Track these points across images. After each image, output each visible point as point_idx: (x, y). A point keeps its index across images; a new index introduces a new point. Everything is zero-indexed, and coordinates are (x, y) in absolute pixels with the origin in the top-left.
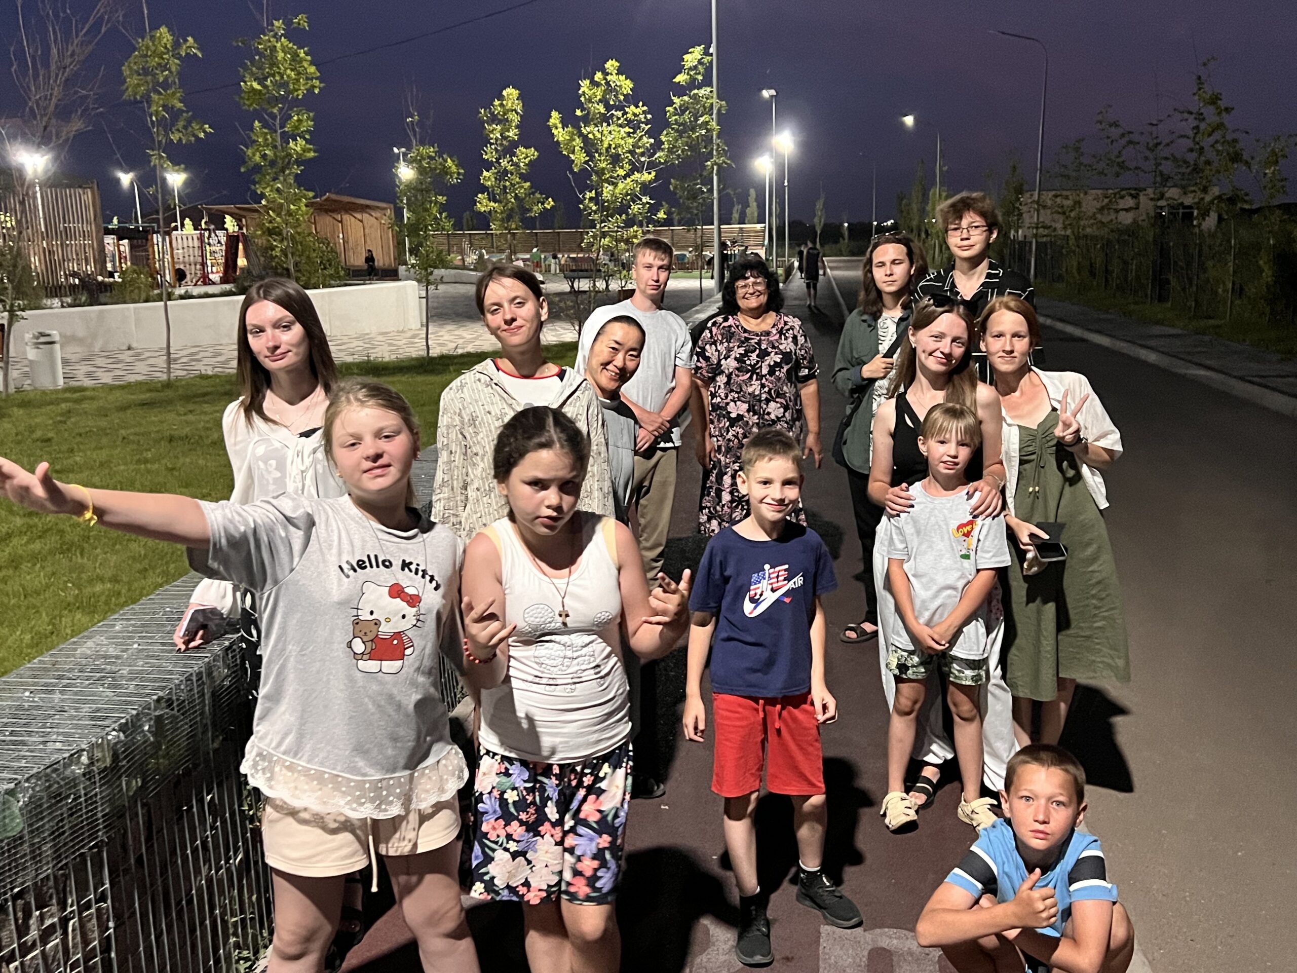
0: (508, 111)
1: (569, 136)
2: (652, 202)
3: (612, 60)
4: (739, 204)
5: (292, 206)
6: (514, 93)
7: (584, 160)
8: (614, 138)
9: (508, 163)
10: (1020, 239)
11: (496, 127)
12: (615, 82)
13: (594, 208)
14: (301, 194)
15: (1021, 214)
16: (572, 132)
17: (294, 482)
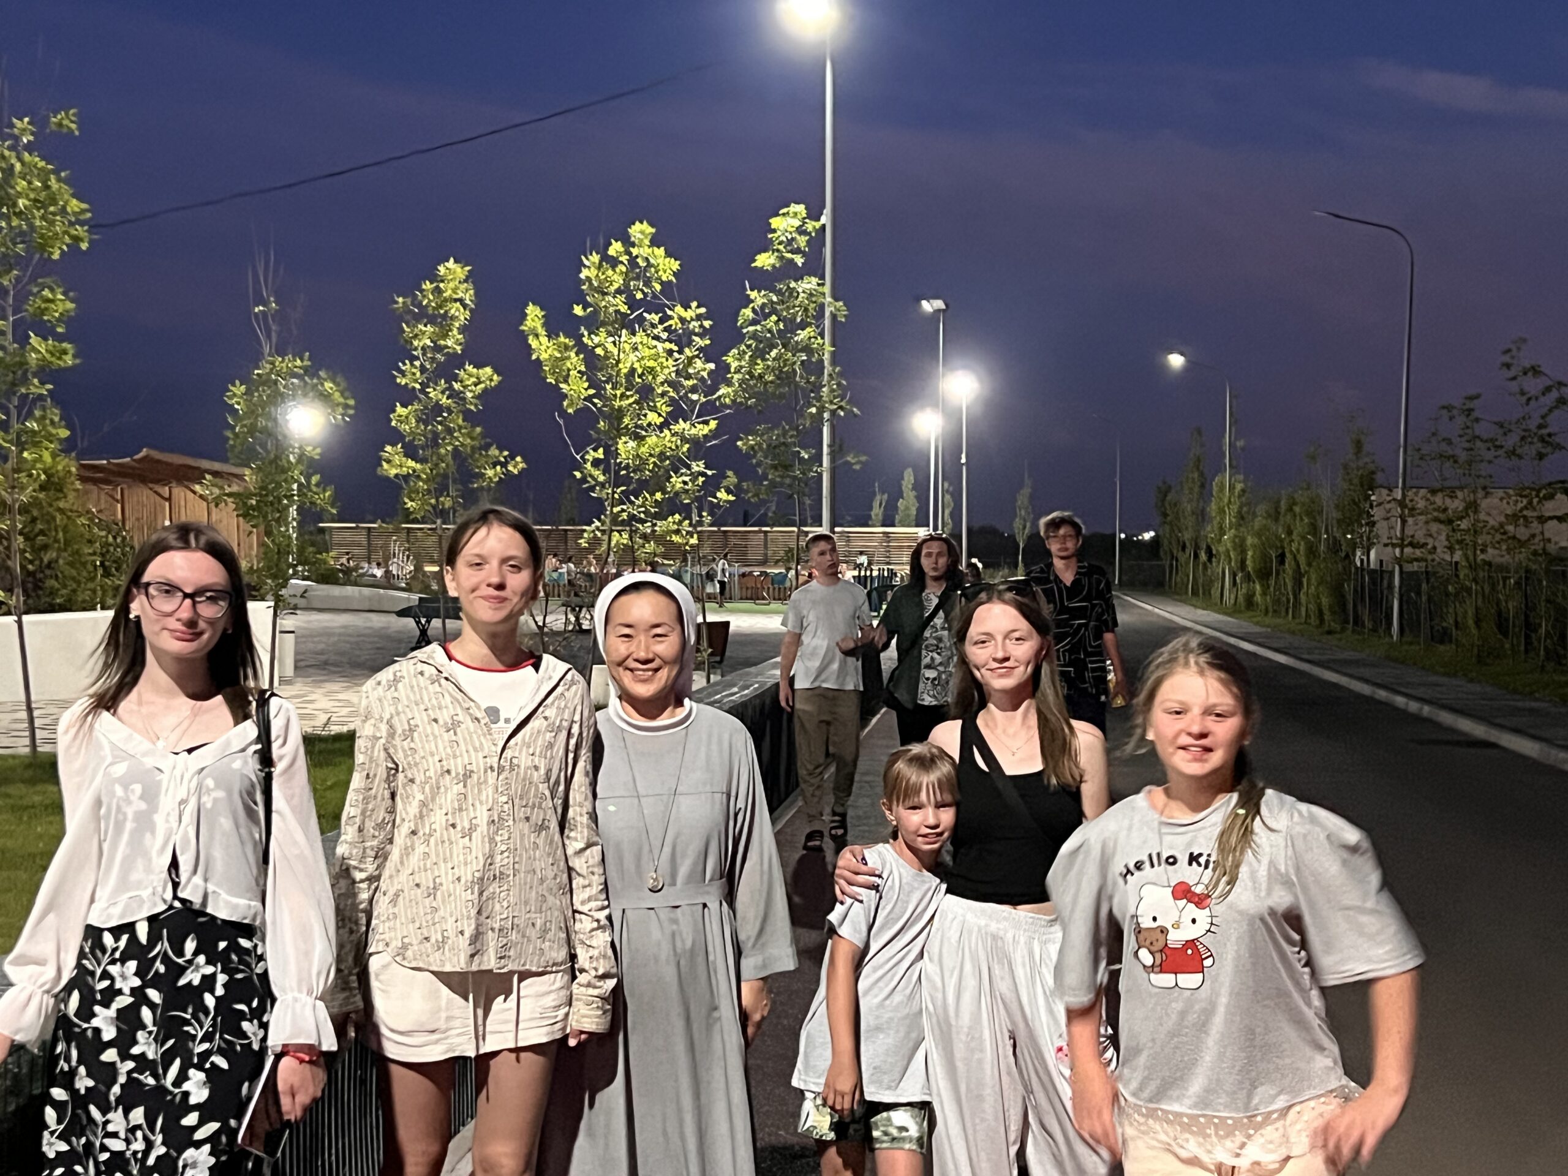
0: (446, 300)
1: (560, 352)
2: (709, 473)
3: (641, 222)
4: (883, 493)
5: (25, 454)
6: (459, 270)
7: (584, 394)
8: (643, 358)
9: (443, 393)
10: (1372, 566)
11: (424, 329)
12: (647, 259)
13: (601, 478)
14: (43, 433)
15: (1373, 524)
16: (565, 345)
17: (167, 821)
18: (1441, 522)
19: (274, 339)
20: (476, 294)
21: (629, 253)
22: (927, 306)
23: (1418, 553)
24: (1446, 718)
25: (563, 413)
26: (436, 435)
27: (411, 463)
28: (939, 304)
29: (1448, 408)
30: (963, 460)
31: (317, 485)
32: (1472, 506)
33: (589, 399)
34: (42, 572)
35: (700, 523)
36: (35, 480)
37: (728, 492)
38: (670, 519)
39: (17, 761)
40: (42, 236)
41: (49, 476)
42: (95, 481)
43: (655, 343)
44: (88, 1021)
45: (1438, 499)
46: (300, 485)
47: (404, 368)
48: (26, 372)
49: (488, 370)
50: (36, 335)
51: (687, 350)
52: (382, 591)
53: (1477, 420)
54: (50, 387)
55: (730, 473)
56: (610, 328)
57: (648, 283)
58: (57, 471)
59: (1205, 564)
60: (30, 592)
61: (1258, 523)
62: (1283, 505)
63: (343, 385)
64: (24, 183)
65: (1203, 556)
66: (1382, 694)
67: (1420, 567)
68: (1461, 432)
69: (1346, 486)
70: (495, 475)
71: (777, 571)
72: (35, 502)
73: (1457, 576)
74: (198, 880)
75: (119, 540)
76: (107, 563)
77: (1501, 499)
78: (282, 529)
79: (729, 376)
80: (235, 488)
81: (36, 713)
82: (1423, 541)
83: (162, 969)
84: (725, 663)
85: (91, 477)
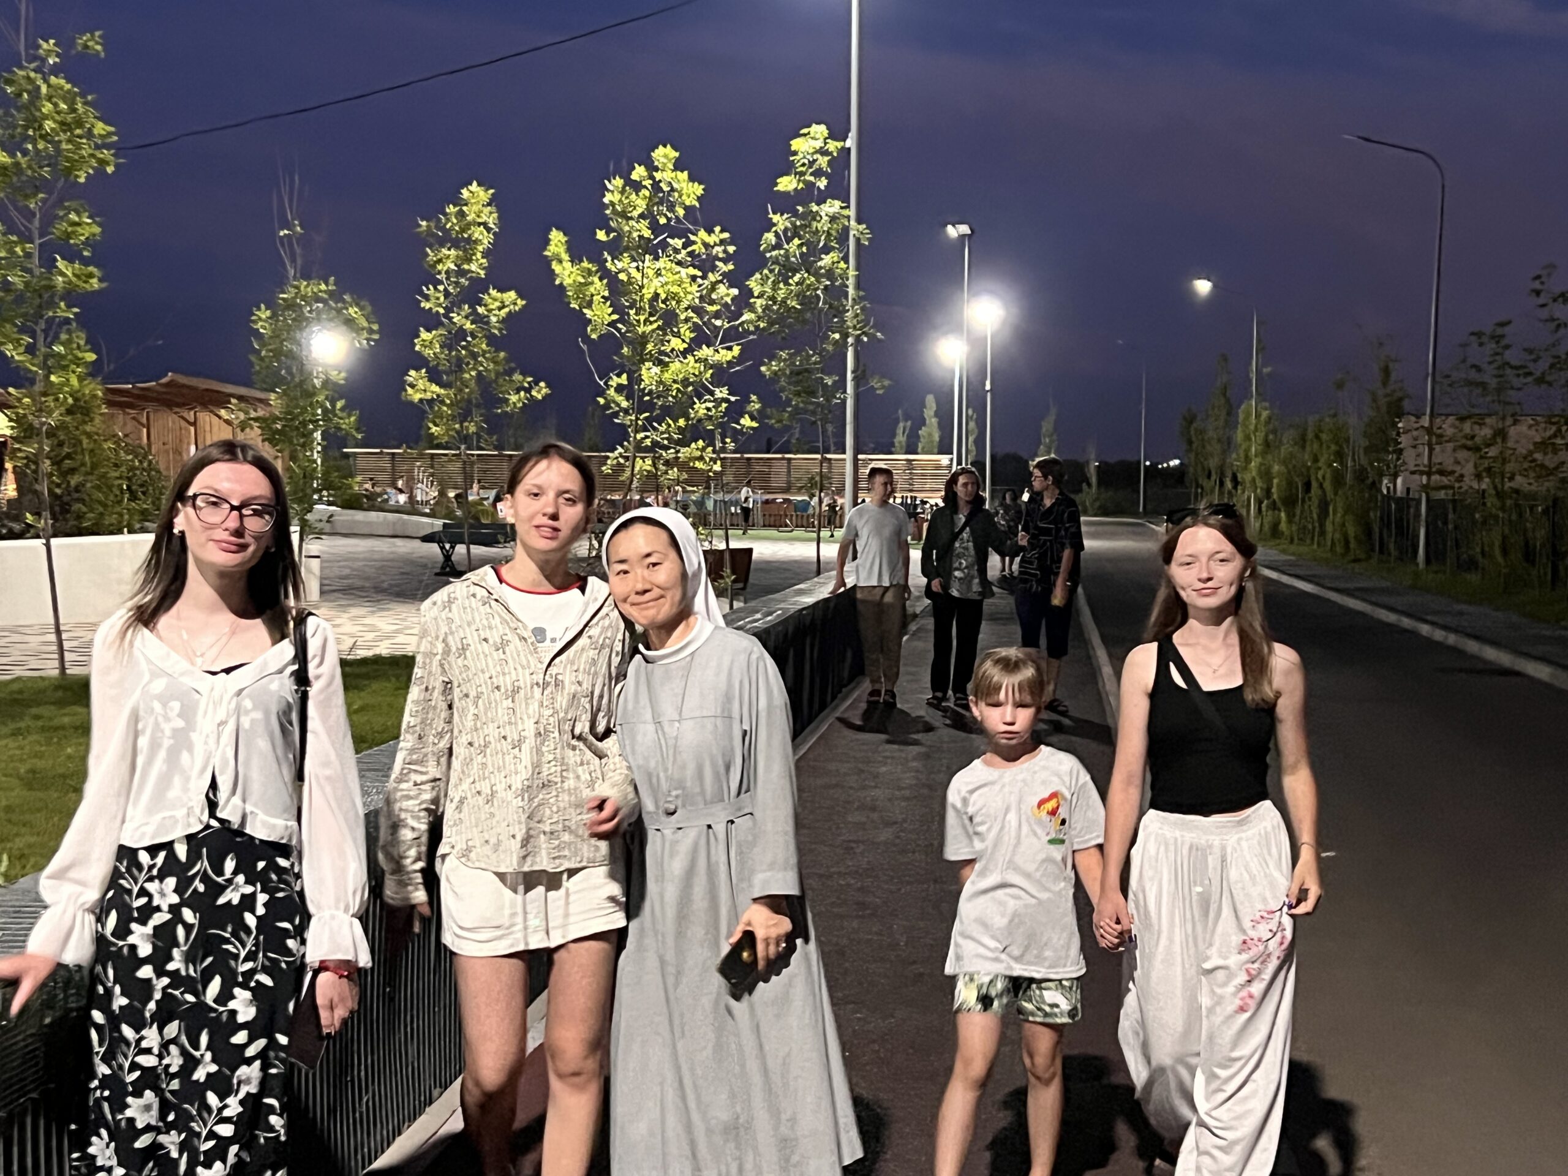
0: (469, 224)
1: (583, 277)
2: (733, 399)
3: (665, 146)
4: (906, 421)
5: (53, 378)
6: (482, 193)
7: (608, 319)
8: (667, 283)
9: (467, 317)
10: (1399, 494)
11: (448, 253)
12: (670, 183)
13: (625, 404)
14: (70, 357)
15: (1400, 452)
16: (589, 269)
17: (206, 743)
18: (1469, 449)
19: (299, 261)
20: (499, 218)
21: (652, 177)
22: (952, 232)
23: (1445, 480)
24: (1472, 646)
25: (587, 339)
26: (459, 361)
27: (435, 388)
28: (964, 229)
29: (1478, 334)
30: (988, 387)
31: (342, 409)
32: (1501, 434)
33: (612, 324)
34: (69, 495)
35: (723, 450)
36: (62, 404)
37: (752, 418)
38: (693, 445)
39: (47, 682)
40: (68, 159)
41: (76, 400)
42: (122, 406)
43: (678, 268)
44: (124, 939)
45: (1467, 427)
46: (325, 411)
47: (426, 292)
48: (52, 296)
49: (512, 295)
50: (63, 258)
51: (710, 275)
52: (405, 517)
53: (1507, 347)
54: (76, 310)
55: (754, 398)
56: (634, 253)
57: (671, 207)
58: (84, 394)
59: (1230, 493)
60: (58, 515)
61: (1284, 450)
62: (1310, 435)
63: (369, 309)
64: (50, 106)
65: (1229, 484)
66: (1406, 622)
67: (1446, 494)
68: (1491, 359)
69: (1372, 413)
70: (520, 400)
71: (800, 498)
72: (62, 426)
73: (1484, 504)
74: (236, 800)
75: (145, 464)
76: (134, 487)
77: (1530, 427)
78: (308, 454)
79: (752, 300)
80: (261, 413)
81: (64, 636)
82: (1450, 468)
83: (201, 888)
84: (748, 589)
85: (117, 401)
